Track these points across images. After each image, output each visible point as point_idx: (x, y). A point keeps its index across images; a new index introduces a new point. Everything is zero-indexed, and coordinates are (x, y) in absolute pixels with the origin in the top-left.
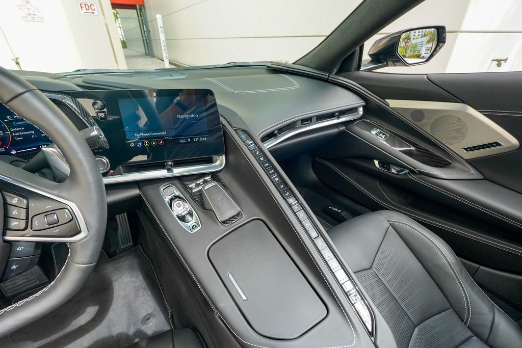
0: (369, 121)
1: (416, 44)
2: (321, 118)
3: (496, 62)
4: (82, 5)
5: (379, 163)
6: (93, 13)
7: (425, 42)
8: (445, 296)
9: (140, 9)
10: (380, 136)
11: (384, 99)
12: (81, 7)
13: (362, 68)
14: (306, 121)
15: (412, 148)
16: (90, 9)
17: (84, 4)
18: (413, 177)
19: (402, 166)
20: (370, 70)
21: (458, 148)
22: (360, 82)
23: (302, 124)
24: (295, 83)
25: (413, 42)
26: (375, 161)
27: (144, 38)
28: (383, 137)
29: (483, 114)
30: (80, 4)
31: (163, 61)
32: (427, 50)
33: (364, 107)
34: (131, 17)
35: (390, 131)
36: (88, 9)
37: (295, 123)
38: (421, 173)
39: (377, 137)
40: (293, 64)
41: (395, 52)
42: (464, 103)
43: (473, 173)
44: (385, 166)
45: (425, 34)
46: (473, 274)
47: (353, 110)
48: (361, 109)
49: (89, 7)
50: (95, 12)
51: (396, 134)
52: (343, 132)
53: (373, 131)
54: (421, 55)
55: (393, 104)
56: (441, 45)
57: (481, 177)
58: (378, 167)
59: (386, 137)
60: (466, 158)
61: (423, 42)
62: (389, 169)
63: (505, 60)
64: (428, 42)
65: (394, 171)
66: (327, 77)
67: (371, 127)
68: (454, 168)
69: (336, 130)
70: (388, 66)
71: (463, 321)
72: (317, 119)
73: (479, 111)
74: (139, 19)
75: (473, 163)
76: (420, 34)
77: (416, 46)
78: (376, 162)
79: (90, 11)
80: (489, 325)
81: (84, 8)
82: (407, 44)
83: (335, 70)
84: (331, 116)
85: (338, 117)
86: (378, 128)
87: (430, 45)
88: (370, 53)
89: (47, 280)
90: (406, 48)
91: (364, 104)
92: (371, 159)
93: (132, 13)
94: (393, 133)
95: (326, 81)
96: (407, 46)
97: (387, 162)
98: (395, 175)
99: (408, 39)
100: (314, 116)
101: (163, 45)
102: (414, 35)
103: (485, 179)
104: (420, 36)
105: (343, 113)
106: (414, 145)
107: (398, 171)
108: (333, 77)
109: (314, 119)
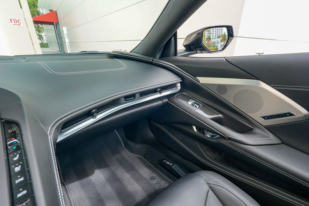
0: (186, 94)
1: (214, 42)
2: (144, 93)
4: (11, 20)
5: (197, 128)
6: (20, 25)
7: (220, 41)
9: (56, 25)
10: (195, 106)
11: (195, 77)
12: (11, 21)
13: (178, 55)
14: (128, 98)
15: (221, 116)
16: (18, 22)
17: (13, 19)
18: (224, 142)
21: (257, 116)
22: (176, 64)
23: (126, 101)
24: (124, 65)
25: (213, 41)
26: (193, 126)
27: (59, 41)
28: (198, 106)
29: (275, 89)
30: (10, 20)
32: (221, 46)
33: (181, 83)
34: (51, 29)
35: (203, 102)
36: (16, 22)
37: (118, 100)
38: (230, 139)
39: (192, 107)
40: (130, 52)
41: (201, 43)
42: (258, 79)
43: (272, 139)
44: (201, 131)
45: (219, 36)
47: (172, 86)
48: (179, 85)
49: (17, 22)
50: (22, 25)
52: (167, 103)
53: (189, 102)
54: (218, 49)
55: (203, 80)
56: (231, 38)
57: (279, 142)
58: (196, 131)
59: (200, 106)
60: (264, 125)
61: (218, 41)
62: (204, 134)
64: (221, 41)
65: (208, 136)
66: (151, 61)
67: (188, 99)
68: (255, 134)
69: (160, 102)
70: (197, 53)
72: (140, 95)
73: (271, 86)
74: (55, 31)
75: (270, 129)
76: (216, 36)
77: (215, 43)
78: (194, 128)
79: (18, 23)
81: (13, 22)
82: (209, 42)
83: (158, 56)
84: (154, 91)
85: (160, 92)
86: (193, 99)
87: (223, 43)
88: (184, 44)
90: (209, 44)
91: (181, 81)
92: (190, 125)
93: (51, 27)
94: (204, 103)
95: (151, 63)
96: (209, 43)
97: (202, 128)
98: (209, 139)
99: (209, 39)
100: (137, 93)
101: (67, 45)
102: (213, 37)
103: (283, 143)
104: (216, 37)
106: (222, 113)
107: (212, 136)
108: (157, 60)
109: (138, 95)
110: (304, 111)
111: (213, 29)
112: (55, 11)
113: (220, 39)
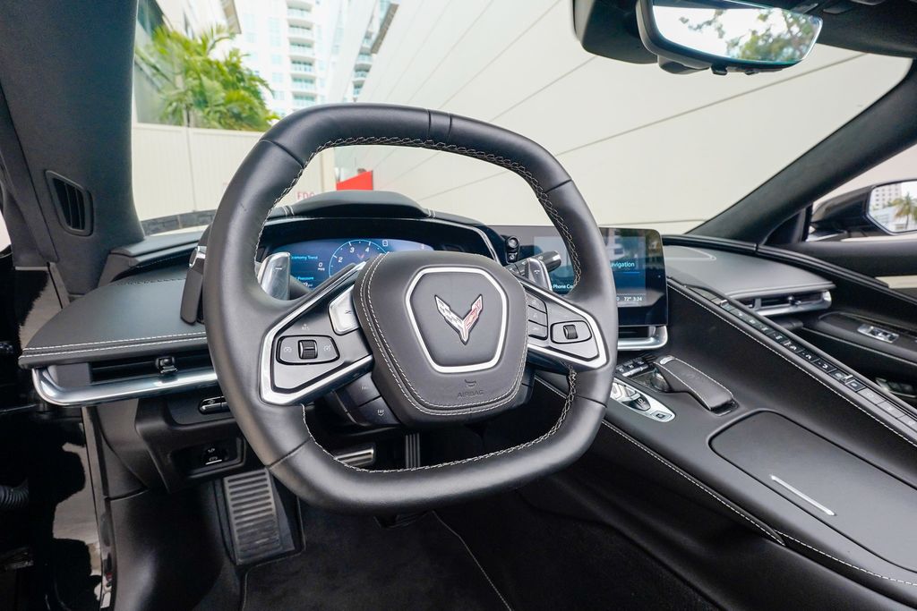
0: (847, 315)
11: (873, 277)
13: (810, 238)
24: (707, 255)
28: (886, 336)
33: (833, 291)
39: (871, 336)
41: (865, 216)
47: (814, 295)
48: (827, 297)
51: (912, 334)
53: (861, 329)
64: (899, 215)
66: (754, 249)
67: (856, 324)
72: (762, 302)
84: (782, 300)
85: (795, 303)
89: (293, 548)
91: (832, 286)
94: (905, 332)
95: (756, 254)
100: (755, 297)
104: (881, 207)
105: (799, 298)
109: (758, 302)
111: (883, 190)
112: (369, 173)
113: (894, 210)
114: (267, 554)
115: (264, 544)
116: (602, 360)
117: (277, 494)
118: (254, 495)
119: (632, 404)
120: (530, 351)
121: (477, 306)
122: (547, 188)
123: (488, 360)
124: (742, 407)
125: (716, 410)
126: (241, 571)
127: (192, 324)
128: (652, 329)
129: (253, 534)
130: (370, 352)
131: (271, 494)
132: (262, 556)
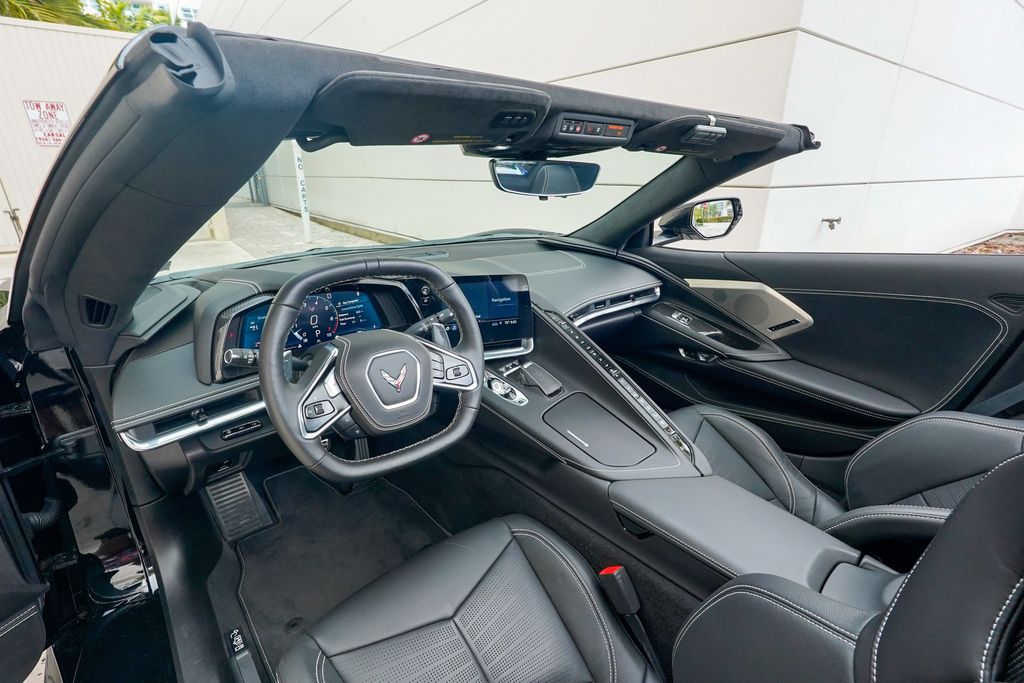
0: (668, 304)
2: (615, 301)
3: (828, 223)
5: (685, 351)
8: (768, 485)
10: (682, 320)
11: (683, 278)
13: (654, 242)
14: (601, 304)
15: (719, 332)
18: (723, 363)
19: (710, 353)
20: (660, 245)
21: (762, 328)
22: (655, 260)
23: (596, 308)
24: (580, 262)
26: (679, 349)
28: (686, 320)
29: (779, 293)
31: (299, 215)
33: (661, 287)
35: (693, 314)
37: (588, 307)
38: (730, 357)
39: (678, 320)
40: (568, 236)
41: (689, 223)
43: (781, 353)
44: (692, 354)
46: (799, 465)
47: (649, 292)
48: (658, 290)
51: (700, 318)
52: (639, 317)
53: (674, 315)
55: (694, 283)
56: (738, 217)
57: (790, 357)
58: (684, 356)
59: (689, 320)
60: (772, 339)
62: (697, 358)
63: (838, 221)
65: (702, 359)
66: (615, 254)
67: (671, 311)
68: (762, 350)
69: (630, 315)
70: (682, 239)
71: (788, 509)
72: (611, 302)
73: (775, 290)
75: (778, 342)
78: (681, 351)
80: (812, 507)
83: (623, 246)
84: (625, 298)
85: (633, 300)
86: (679, 311)
89: (271, 522)
91: (661, 284)
92: (675, 348)
94: (696, 316)
95: (615, 258)
97: (693, 348)
98: (704, 364)
100: (607, 300)
101: (300, 188)
103: (793, 359)
105: (638, 295)
106: (721, 328)
107: (707, 359)
108: (622, 254)
109: (608, 302)
110: (808, 318)
114: (251, 530)
115: (246, 524)
116: (475, 385)
117: (250, 484)
118: (231, 488)
119: (507, 396)
120: (435, 387)
121: (403, 371)
122: (441, 288)
123: (412, 397)
124: (566, 392)
125: (550, 395)
126: (234, 545)
127: (208, 385)
128: (524, 341)
129: (237, 517)
130: (350, 404)
131: (245, 485)
132: (247, 532)
